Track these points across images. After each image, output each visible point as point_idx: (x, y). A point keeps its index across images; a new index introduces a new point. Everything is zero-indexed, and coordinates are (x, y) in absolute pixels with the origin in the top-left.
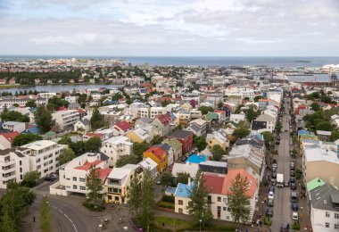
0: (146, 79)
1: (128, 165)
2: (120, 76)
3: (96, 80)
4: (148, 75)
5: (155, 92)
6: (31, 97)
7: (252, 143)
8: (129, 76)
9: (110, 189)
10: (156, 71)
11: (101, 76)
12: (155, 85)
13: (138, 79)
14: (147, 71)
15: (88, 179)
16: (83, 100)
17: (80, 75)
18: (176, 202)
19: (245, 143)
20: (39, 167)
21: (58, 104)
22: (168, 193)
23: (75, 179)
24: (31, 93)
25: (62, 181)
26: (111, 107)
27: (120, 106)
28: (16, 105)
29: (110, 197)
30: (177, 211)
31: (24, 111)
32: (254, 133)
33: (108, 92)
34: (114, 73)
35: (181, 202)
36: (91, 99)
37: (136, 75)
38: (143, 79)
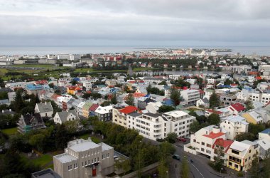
0: (253, 67)
1: (246, 141)
2: (229, 64)
4: (255, 64)
5: (264, 80)
6: (164, 78)
8: (238, 64)
9: (230, 157)
10: (264, 61)
11: (213, 63)
12: (262, 74)
13: (244, 68)
14: (254, 60)
15: (213, 146)
16: (201, 84)
17: (196, 62)
20: (176, 130)
21: (183, 84)
23: (203, 144)
24: (162, 75)
25: (192, 143)
26: (225, 90)
27: (232, 90)
28: (155, 83)
29: (230, 164)
31: (161, 88)
33: (220, 77)
34: (224, 62)
36: (206, 82)
37: (243, 63)
38: (250, 67)
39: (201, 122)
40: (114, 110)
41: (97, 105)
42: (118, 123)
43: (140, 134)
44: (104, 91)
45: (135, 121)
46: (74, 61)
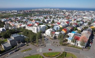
1: (59, 32)
2: (59, 12)
3: (54, 13)
4: (65, 12)
6: (41, 16)
7: (89, 30)
8: (60, 12)
9: (55, 36)
10: (67, 12)
11: (54, 12)
12: (66, 15)
13: (62, 13)
16: (51, 17)
17: (50, 12)
18: (68, 41)
19: (87, 30)
20: (42, 30)
22: (67, 39)
23: (48, 33)
25: (46, 33)
26: (56, 19)
27: (58, 19)
30: (68, 42)
32: (90, 28)
33: (56, 16)
34: (57, 12)
35: (69, 41)
36: (52, 17)
38: (64, 13)
39: (49, 28)
40: (26, 25)
41: (22, 24)
42: (27, 29)
43: (33, 31)
44: (24, 20)
45: (31, 28)
46: (17, 12)
